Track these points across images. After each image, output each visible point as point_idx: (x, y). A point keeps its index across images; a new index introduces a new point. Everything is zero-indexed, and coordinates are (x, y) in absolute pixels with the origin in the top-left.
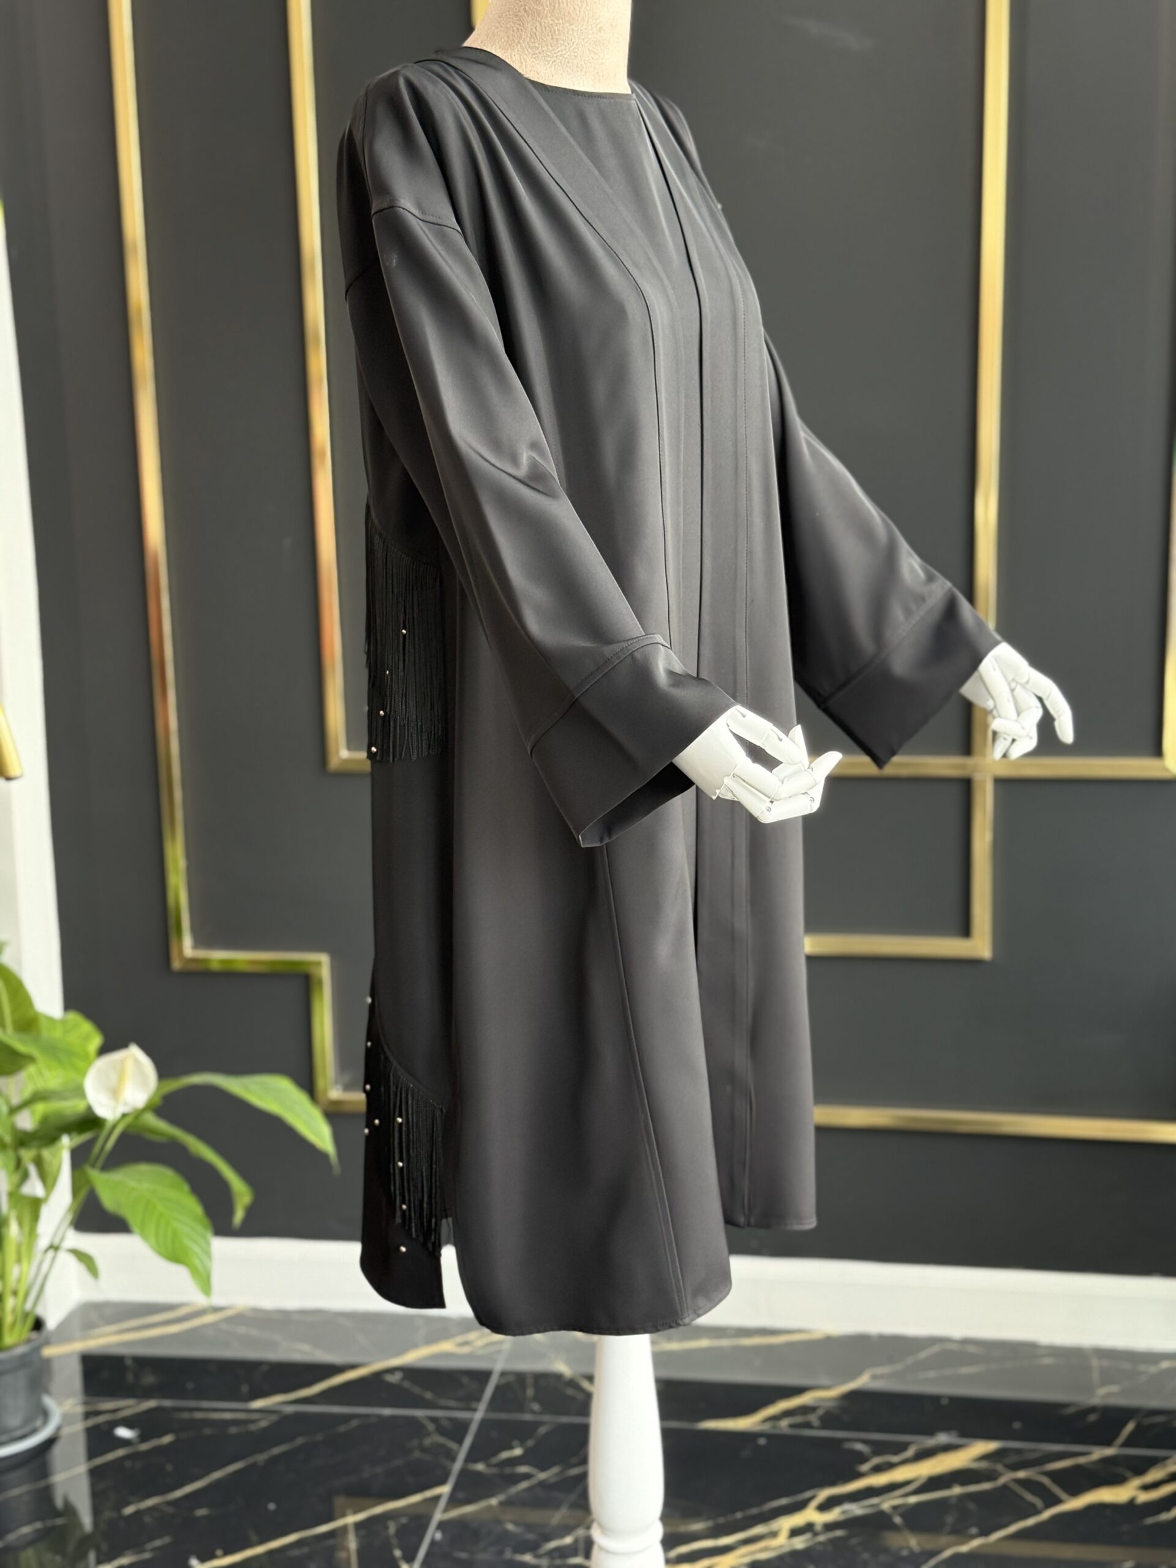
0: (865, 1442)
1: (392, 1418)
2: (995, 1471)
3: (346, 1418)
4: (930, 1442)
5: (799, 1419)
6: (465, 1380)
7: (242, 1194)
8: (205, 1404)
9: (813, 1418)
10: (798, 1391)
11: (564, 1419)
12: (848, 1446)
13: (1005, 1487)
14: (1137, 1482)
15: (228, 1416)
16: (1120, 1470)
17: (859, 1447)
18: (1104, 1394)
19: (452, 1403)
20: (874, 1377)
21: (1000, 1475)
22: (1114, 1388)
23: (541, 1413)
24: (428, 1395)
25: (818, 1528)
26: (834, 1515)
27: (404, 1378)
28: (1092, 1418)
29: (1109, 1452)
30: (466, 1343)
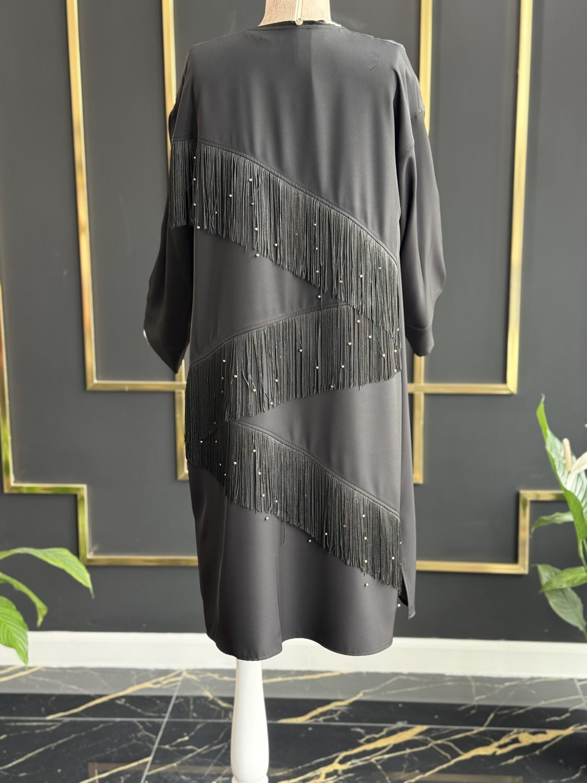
0: (361, 727)
1: (120, 722)
2: (427, 740)
3: (97, 724)
4: (394, 727)
5: (328, 717)
6: (158, 702)
7: (42, 609)
8: (22, 718)
9: (336, 716)
10: (328, 702)
11: (210, 721)
12: (353, 730)
13: (432, 748)
14: (496, 744)
15: (34, 724)
16: (487, 738)
17: (359, 730)
18: (478, 700)
19: (152, 714)
20: (365, 694)
21: (430, 742)
22: (483, 697)
23: (197, 718)
24: (139, 710)
25: (340, 772)
26: (347, 766)
27: (126, 702)
28: (473, 712)
29: (482, 729)
30: (158, 683)
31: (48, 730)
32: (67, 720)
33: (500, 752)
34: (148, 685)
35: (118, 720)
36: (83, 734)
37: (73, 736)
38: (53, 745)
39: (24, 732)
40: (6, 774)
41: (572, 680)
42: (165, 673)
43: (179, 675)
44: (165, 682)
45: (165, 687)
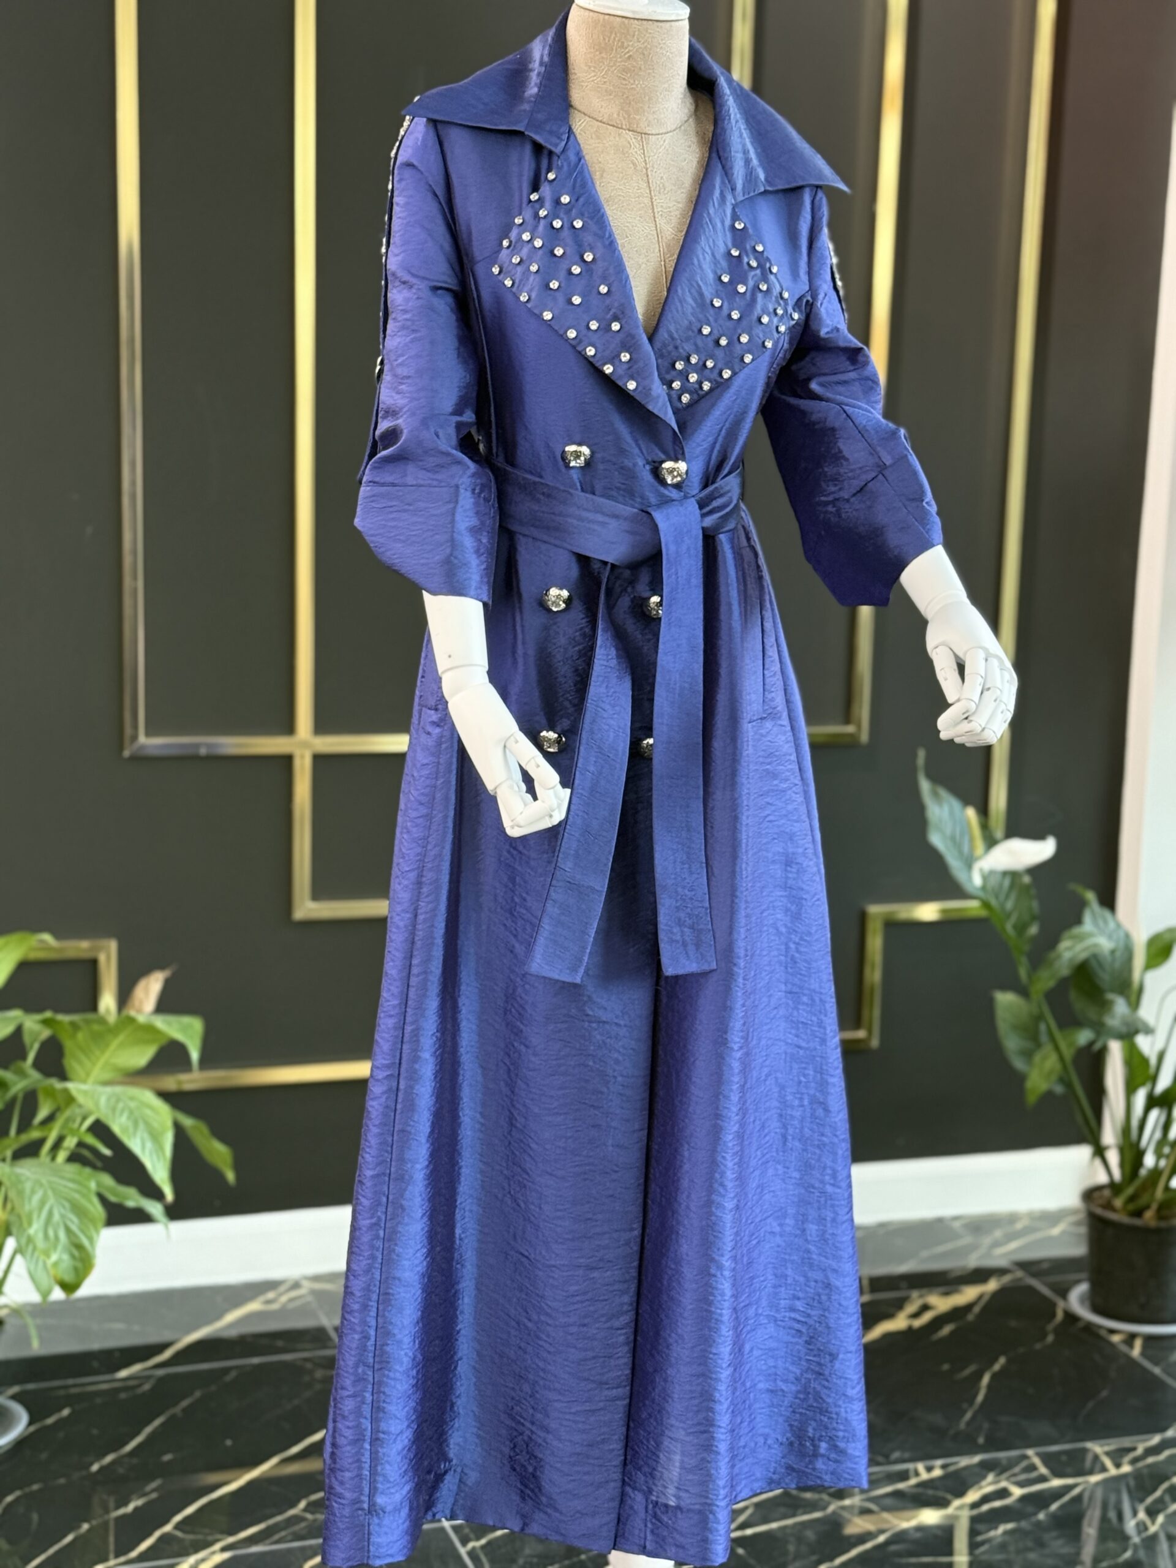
3: (222, 1371)
16: (883, 1309)
19: (307, 1347)
30: (268, 1302)
31: (140, 1391)
32: (161, 1372)
33: (917, 1323)
34: (254, 1306)
35: (256, 1360)
36: (213, 1388)
37: (198, 1394)
38: (177, 1410)
39: (98, 1401)
40: (135, 1461)
41: (940, 1221)
42: (271, 1285)
43: (296, 1285)
44: (284, 1299)
45: (291, 1306)
